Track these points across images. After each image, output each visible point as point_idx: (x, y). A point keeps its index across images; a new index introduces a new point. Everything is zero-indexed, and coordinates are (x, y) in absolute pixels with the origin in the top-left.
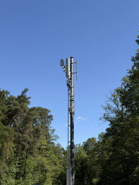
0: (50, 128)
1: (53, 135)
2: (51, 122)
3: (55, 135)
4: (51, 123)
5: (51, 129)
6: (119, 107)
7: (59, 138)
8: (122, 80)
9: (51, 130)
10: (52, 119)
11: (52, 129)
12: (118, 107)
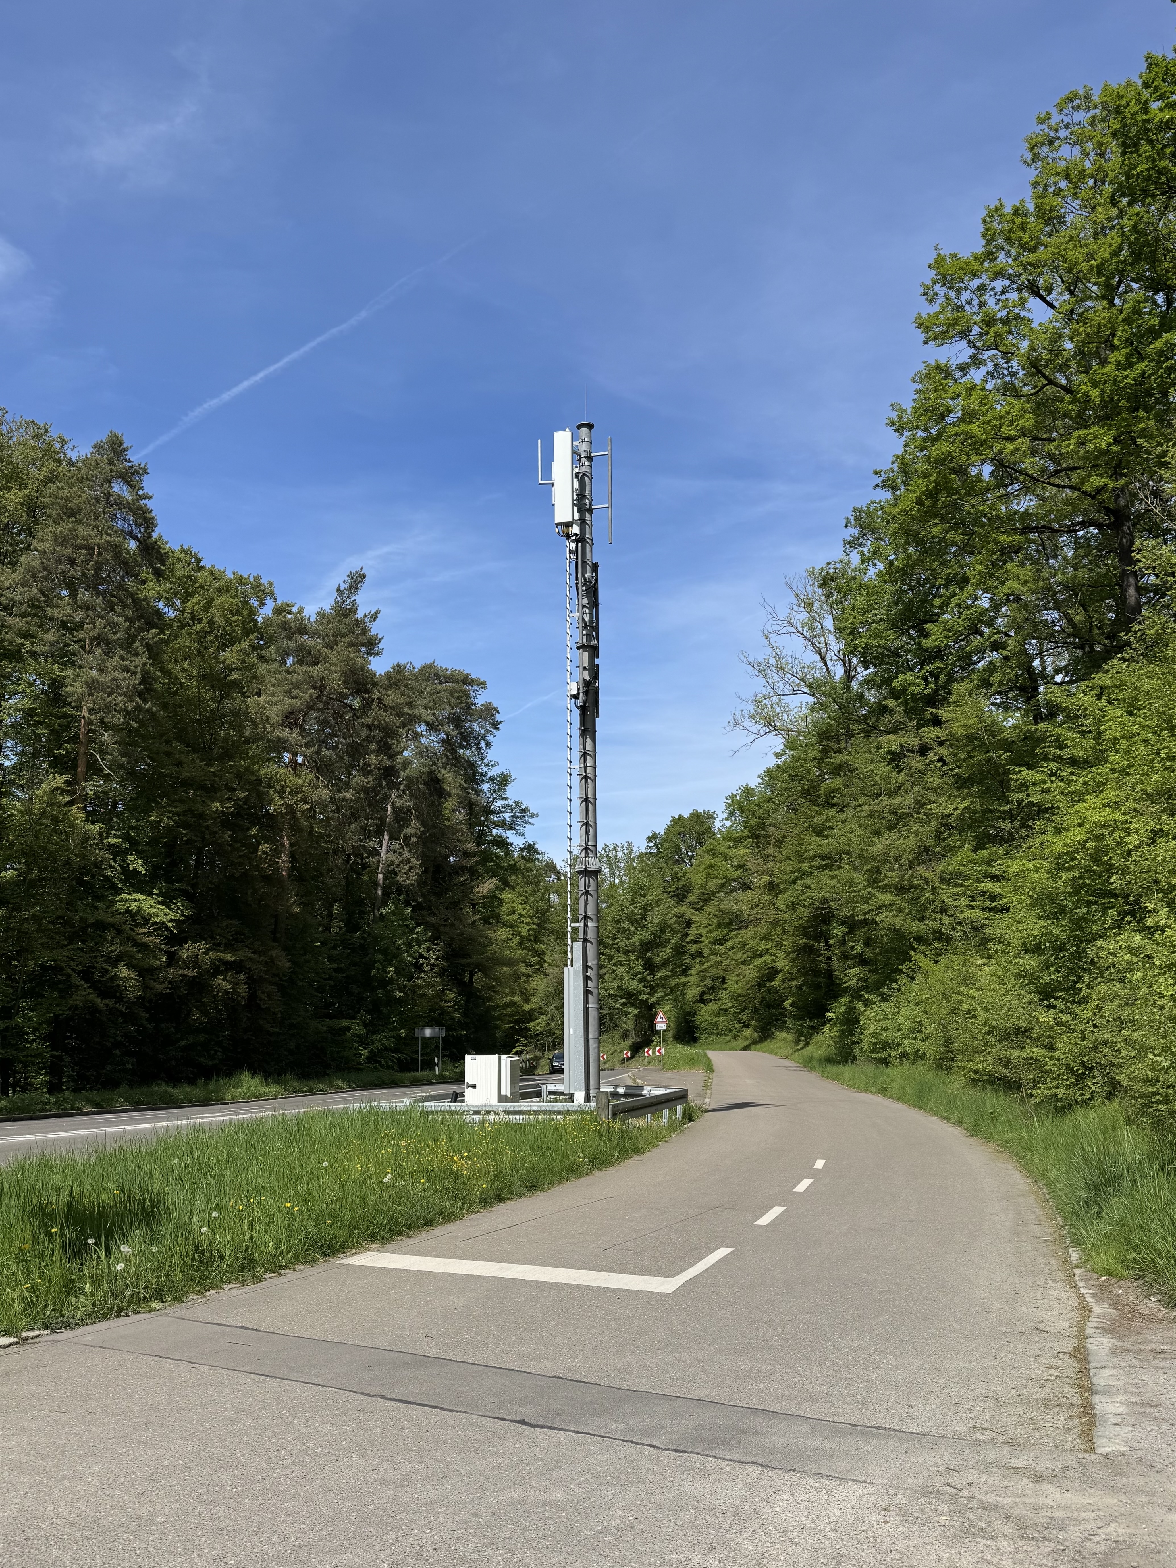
0: (485, 769)
1: (500, 803)
2: (490, 738)
3: (511, 803)
4: (488, 745)
5: (490, 774)
6: (829, 663)
7: (533, 816)
8: (848, 521)
9: (492, 779)
10: (496, 725)
11: (494, 772)
12: (826, 664)
